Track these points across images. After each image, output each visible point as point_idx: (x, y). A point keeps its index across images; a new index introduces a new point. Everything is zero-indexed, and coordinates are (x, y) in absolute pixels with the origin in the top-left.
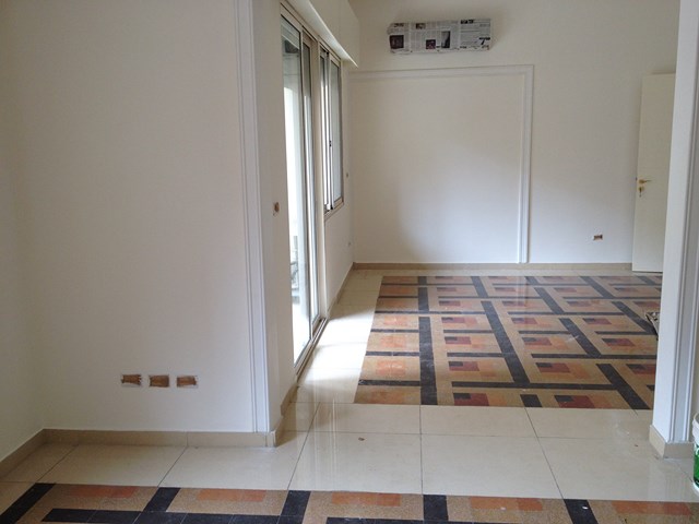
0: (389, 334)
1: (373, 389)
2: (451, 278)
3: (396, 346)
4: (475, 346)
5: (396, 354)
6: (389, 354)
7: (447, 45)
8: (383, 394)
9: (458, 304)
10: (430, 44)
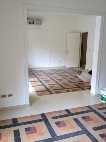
0: (34, 82)
1: (40, 93)
2: (36, 70)
3: (37, 84)
4: (51, 83)
5: (38, 86)
6: (37, 86)
7: (33, 23)
8: (42, 93)
9: (42, 75)
10: (30, 23)
